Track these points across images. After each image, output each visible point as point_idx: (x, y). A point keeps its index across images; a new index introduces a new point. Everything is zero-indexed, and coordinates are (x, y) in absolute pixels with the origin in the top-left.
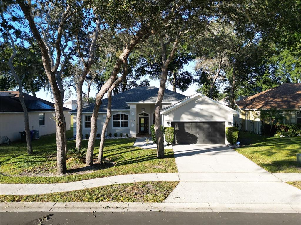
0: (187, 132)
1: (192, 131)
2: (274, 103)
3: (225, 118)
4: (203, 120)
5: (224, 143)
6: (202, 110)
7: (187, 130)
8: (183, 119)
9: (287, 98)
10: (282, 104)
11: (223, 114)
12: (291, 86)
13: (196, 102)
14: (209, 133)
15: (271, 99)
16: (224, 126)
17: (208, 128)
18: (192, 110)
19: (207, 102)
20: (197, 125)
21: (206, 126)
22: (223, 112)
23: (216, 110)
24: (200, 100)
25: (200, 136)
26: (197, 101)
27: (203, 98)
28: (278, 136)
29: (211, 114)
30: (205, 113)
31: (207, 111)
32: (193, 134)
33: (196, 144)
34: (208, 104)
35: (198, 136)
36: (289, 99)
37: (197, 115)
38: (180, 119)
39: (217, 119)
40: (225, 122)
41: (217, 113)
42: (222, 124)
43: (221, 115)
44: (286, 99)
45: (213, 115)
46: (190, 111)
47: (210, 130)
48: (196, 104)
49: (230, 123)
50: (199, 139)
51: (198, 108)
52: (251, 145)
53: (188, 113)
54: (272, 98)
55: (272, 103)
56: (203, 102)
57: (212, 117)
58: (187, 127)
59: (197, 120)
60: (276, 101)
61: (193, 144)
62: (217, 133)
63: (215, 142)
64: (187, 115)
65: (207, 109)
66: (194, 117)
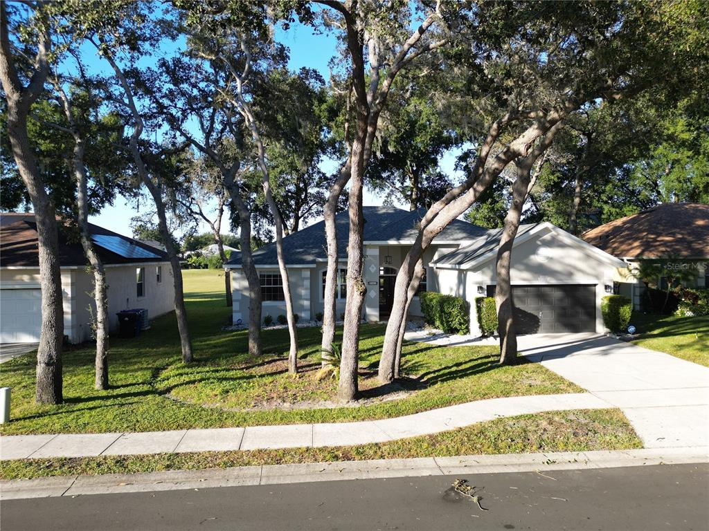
0: (519, 309)
1: (529, 306)
2: (662, 244)
3: (597, 277)
4: (553, 282)
5: (594, 330)
6: (550, 259)
7: (518, 305)
9: (682, 234)
10: (678, 247)
11: (594, 269)
12: (679, 209)
13: (539, 243)
14: (564, 308)
15: (653, 236)
16: (594, 294)
17: (561, 300)
18: (530, 260)
19: (561, 242)
20: (539, 292)
21: (557, 294)
22: (593, 263)
23: (579, 259)
24: (547, 237)
25: (545, 315)
26: (540, 241)
27: (554, 233)
28: (683, 313)
29: (569, 269)
30: (557, 267)
31: (561, 263)
32: (532, 312)
33: (536, 333)
34: (562, 246)
35: (540, 315)
36: (686, 237)
37: (540, 270)
39: (581, 279)
40: (595, 285)
41: (581, 265)
42: (588, 290)
43: (589, 270)
44: (680, 236)
45: (572, 270)
46: (525, 261)
47: (567, 303)
48: (539, 246)
49: (607, 287)
50: (542, 324)
51: (543, 255)
52: (649, 333)
53: (522, 267)
54: (652, 234)
55: (659, 245)
56: (553, 243)
57: (570, 274)
58: (520, 297)
59: (541, 281)
60: (662, 241)
61: (531, 334)
62: (580, 310)
63: (575, 329)
64: (520, 270)
65: (562, 258)
66: (535, 275)
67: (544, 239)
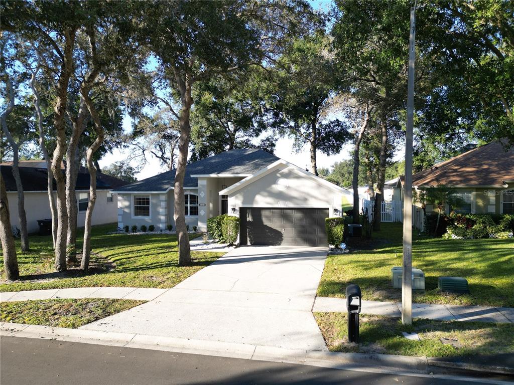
0: (266, 225)
1: (274, 224)
3: (328, 202)
4: (291, 205)
6: (288, 187)
7: (266, 222)
8: (257, 203)
9: (490, 165)
10: (472, 177)
11: (325, 195)
13: (278, 175)
14: (303, 226)
16: (328, 216)
17: (301, 220)
18: (271, 188)
19: (296, 174)
20: (283, 213)
21: (297, 215)
22: (324, 191)
23: (312, 188)
24: (285, 171)
25: (288, 232)
26: (280, 174)
27: (290, 167)
29: (303, 195)
30: (294, 194)
31: (296, 190)
32: (276, 229)
33: (280, 245)
34: (298, 177)
35: (283, 232)
37: (280, 196)
38: (252, 204)
39: (313, 204)
40: (328, 209)
41: (315, 192)
42: (324, 212)
43: (321, 197)
44: (486, 167)
45: (307, 197)
46: (269, 189)
47: (304, 222)
48: (279, 178)
49: (336, 210)
50: (285, 238)
51: (281, 185)
52: (375, 250)
53: (266, 194)
55: (453, 176)
56: (291, 175)
57: (305, 200)
58: (267, 217)
59: (281, 205)
62: (317, 228)
63: (313, 244)
64: (264, 196)
65: (297, 186)
66: (276, 200)
67: (283, 173)
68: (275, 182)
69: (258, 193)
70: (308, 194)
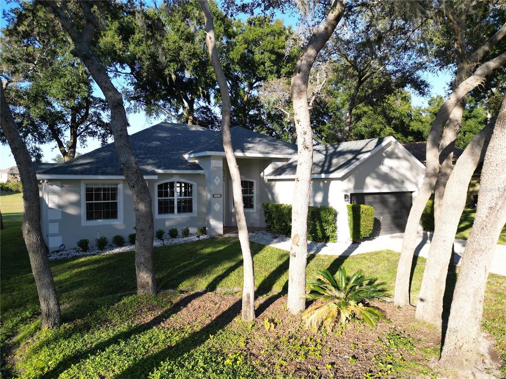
3: (416, 185)
6: (391, 168)
8: (366, 187)
11: (415, 177)
13: (384, 155)
14: (396, 212)
16: (412, 200)
17: (394, 205)
18: (379, 169)
19: (396, 154)
20: (383, 199)
21: (392, 199)
23: (406, 169)
25: (384, 219)
26: (385, 153)
27: (392, 147)
29: (402, 177)
30: (395, 176)
31: (397, 172)
32: (376, 217)
34: (398, 158)
35: (381, 219)
37: (385, 178)
38: (363, 189)
39: (408, 187)
41: (408, 174)
42: (409, 196)
45: (404, 179)
46: (377, 170)
47: (397, 207)
51: (387, 165)
53: (374, 175)
56: (392, 155)
57: (403, 183)
59: (385, 189)
62: (405, 213)
64: (374, 178)
65: (398, 168)
66: (382, 182)
67: (387, 152)
68: (381, 162)
69: (368, 175)
70: (404, 176)
